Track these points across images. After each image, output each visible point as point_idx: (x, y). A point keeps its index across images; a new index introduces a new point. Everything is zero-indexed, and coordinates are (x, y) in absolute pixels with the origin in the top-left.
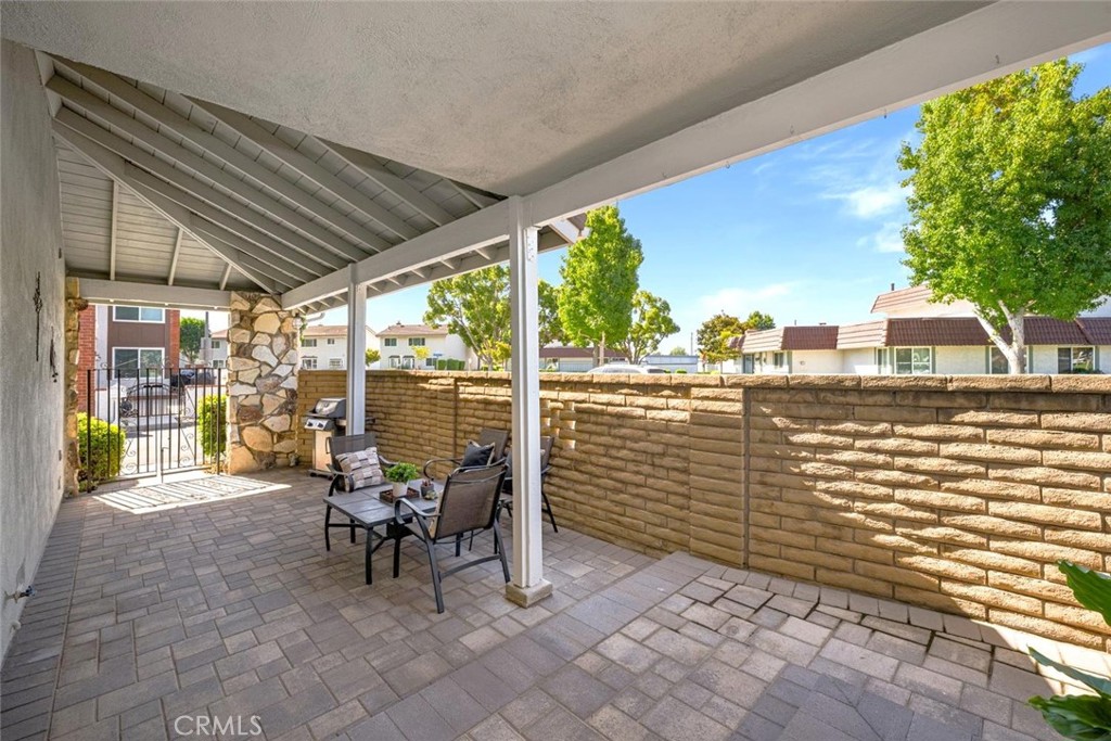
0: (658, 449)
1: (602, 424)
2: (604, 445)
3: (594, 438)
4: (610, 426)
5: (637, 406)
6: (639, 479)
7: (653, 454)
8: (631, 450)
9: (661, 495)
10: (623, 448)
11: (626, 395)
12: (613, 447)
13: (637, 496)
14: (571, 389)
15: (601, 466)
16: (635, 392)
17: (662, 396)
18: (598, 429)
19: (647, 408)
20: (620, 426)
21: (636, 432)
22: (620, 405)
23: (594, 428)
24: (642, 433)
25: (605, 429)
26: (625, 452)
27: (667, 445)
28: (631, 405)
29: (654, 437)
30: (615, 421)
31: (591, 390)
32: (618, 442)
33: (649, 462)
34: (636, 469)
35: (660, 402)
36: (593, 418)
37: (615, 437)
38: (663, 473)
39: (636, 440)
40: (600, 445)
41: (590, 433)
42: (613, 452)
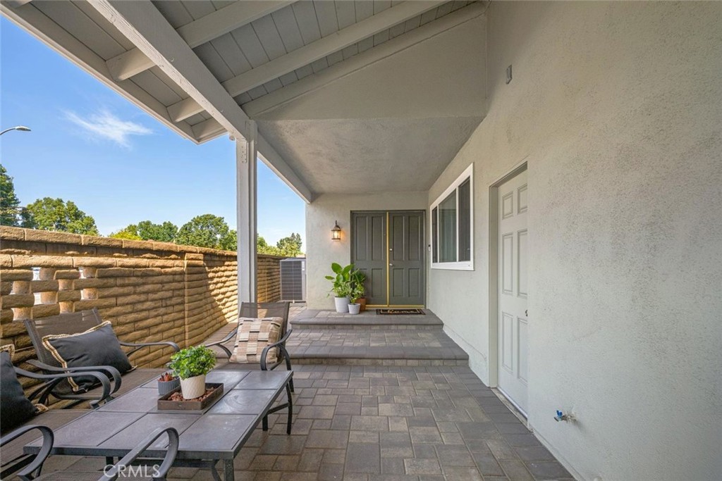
0: (169, 294)
1: (128, 285)
2: (131, 304)
3: (121, 300)
4: (135, 285)
5: (157, 267)
6: (158, 320)
7: (166, 299)
8: (153, 300)
9: (171, 324)
10: (147, 300)
11: (148, 258)
12: (139, 302)
13: (158, 332)
14: (91, 254)
15: (129, 323)
16: (155, 256)
17: (171, 259)
18: (126, 290)
19: (163, 267)
20: (144, 284)
21: (155, 286)
22: (145, 267)
23: (121, 290)
24: (159, 286)
25: (131, 288)
26: (149, 303)
27: (173, 290)
28: (152, 266)
29: (167, 286)
30: (140, 280)
31: (117, 254)
32: (143, 297)
33: (164, 305)
34: (156, 313)
35: (169, 263)
36: (119, 281)
37: (140, 293)
38: (171, 309)
39: (154, 292)
40: (127, 304)
41: (116, 296)
42: (140, 307)
